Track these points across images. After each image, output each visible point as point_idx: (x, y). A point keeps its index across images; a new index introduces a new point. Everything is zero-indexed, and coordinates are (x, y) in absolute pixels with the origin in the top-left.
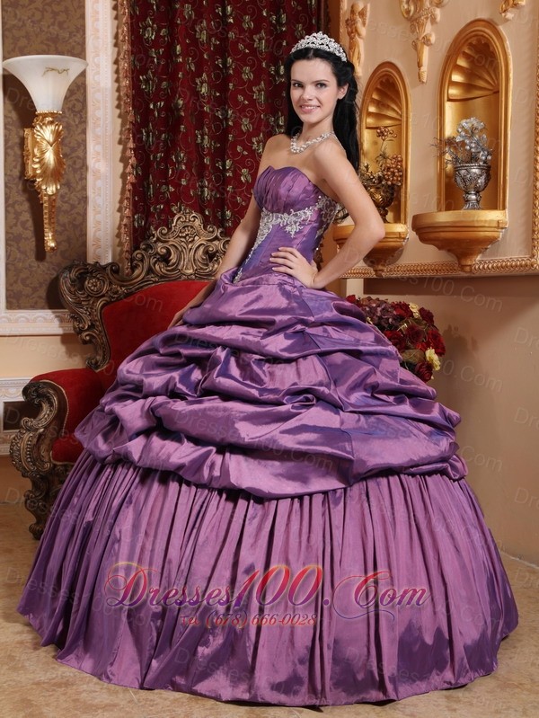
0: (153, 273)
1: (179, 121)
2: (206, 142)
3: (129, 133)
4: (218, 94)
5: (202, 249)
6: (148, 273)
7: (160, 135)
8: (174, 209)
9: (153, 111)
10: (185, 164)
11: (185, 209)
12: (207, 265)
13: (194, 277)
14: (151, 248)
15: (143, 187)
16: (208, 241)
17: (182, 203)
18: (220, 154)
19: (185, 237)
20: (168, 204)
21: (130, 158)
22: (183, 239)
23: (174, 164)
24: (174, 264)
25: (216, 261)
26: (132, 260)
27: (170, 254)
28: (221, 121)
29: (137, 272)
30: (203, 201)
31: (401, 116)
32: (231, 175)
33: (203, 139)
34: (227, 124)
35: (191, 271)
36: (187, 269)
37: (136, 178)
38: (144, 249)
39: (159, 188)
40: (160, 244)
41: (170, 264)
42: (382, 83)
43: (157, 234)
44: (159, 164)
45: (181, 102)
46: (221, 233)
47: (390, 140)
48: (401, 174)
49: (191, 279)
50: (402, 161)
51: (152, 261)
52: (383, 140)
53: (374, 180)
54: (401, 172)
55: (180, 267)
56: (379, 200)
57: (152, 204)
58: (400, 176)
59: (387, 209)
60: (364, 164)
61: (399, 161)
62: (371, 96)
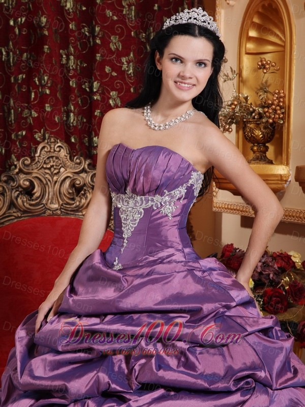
0: (16, 207)
1: (42, 40)
2: (72, 63)
4: (84, 8)
5: (67, 183)
6: (9, 208)
7: (21, 55)
8: (37, 136)
9: (13, 28)
10: (50, 88)
11: (49, 138)
12: (73, 199)
13: (59, 212)
14: (13, 180)
15: (3, 111)
16: (75, 173)
17: (46, 130)
18: (87, 74)
19: (49, 169)
20: (31, 130)
22: (47, 171)
23: (36, 87)
24: (38, 198)
25: (84, 195)
27: (34, 188)
28: (88, 38)
30: (69, 127)
31: (284, 42)
32: (99, 98)
33: (68, 59)
34: (95, 42)
35: (56, 206)
36: (52, 203)
38: (6, 182)
39: (21, 113)
40: (22, 176)
41: (34, 197)
42: (263, 7)
43: (19, 164)
44: (20, 86)
45: (44, 20)
46: (89, 165)
47: (272, 73)
48: (283, 110)
49: (56, 215)
50: (284, 97)
51: (14, 194)
52: (265, 73)
53: (253, 114)
54: (283, 108)
55: (44, 202)
56: (259, 136)
57: (13, 131)
58: (283, 113)
59: (267, 145)
60: (242, 94)
61: (281, 97)
62: (252, 19)
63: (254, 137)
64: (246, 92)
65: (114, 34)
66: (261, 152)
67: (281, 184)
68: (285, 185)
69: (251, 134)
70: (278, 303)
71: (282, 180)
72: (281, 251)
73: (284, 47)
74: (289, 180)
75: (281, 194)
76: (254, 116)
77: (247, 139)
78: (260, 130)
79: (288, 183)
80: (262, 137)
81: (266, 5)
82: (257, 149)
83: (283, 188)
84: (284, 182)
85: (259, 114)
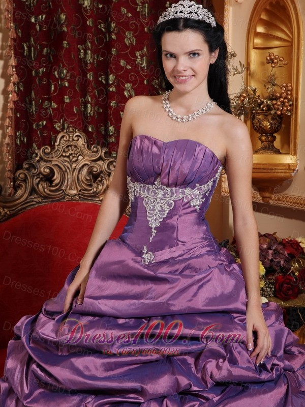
0: (37, 193)
1: (62, 36)
2: (89, 57)
3: (10, 50)
4: (101, 6)
5: (85, 170)
6: (31, 194)
7: (42, 51)
8: (57, 126)
9: (34, 24)
10: (69, 81)
11: (68, 128)
12: (91, 186)
13: (77, 197)
14: (35, 168)
15: (26, 103)
16: (92, 161)
17: (65, 120)
18: (103, 68)
19: (68, 157)
20: (51, 121)
21: (12, 75)
22: (66, 159)
23: (56, 80)
24: (57, 185)
25: (100, 181)
26: (14, 180)
27: (54, 175)
28: (104, 34)
29: (20, 192)
30: (86, 118)
32: (114, 89)
33: (85, 54)
34: (110, 38)
35: (74, 192)
36: (71, 189)
37: (18, 95)
38: (27, 169)
39: (42, 104)
40: (43, 164)
41: (54, 183)
43: (40, 153)
44: (41, 79)
45: (63, 17)
46: (105, 153)
47: (280, 67)
48: (291, 103)
49: (75, 200)
50: (292, 90)
51: (36, 181)
52: (273, 67)
53: (262, 106)
54: (291, 101)
55: (63, 188)
56: (267, 127)
57: (34, 121)
58: (290, 105)
59: (274, 135)
60: (250, 86)
61: (289, 90)
62: (260, 16)
63: (262, 128)
64: (253, 85)
65: (129, 30)
66: (269, 141)
67: (289, 173)
68: (293, 174)
69: (259, 125)
70: (289, 289)
71: (290, 169)
72: (290, 237)
73: (291, 42)
74: (297, 169)
75: (288, 182)
76: (263, 108)
77: (255, 129)
78: (269, 121)
79: (295, 172)
80: (270, 128)
81: (274, 3)
82: (266, 139)
83: (291, 176)
84: (292, 171)
85: (268, 106)
